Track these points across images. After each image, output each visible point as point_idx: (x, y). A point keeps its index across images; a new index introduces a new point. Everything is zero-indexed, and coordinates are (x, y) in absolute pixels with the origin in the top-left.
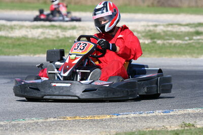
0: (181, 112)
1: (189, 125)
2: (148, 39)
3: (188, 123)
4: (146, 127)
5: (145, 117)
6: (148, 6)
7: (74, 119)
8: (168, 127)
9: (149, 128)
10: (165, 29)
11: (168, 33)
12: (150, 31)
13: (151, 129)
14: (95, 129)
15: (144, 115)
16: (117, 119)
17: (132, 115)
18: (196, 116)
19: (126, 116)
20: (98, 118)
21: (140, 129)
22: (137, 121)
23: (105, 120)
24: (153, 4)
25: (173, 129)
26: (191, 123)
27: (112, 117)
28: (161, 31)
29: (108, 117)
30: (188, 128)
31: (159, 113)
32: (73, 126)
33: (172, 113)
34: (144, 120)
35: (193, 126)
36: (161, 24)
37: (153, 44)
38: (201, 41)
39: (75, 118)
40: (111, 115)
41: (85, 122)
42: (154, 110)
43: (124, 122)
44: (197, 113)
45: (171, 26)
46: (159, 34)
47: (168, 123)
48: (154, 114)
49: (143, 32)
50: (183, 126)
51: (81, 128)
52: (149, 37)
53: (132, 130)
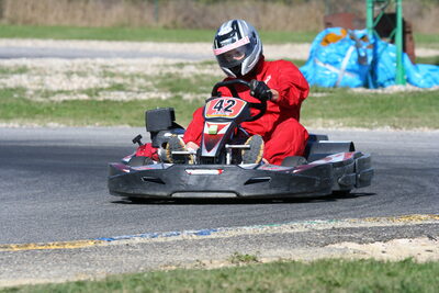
0: (232, 232)
1: (247, 259)
2: (166, 92)
3: (244, 254)
4: (165, 262)
5: (162, 244)
6: (166, 27)
7: (24, 249)
8: (206, 262)
9: (170, 264)
10: (198, 72)
11: (205, 79)
12: (170, 75)
13: (174, 268)
14: (65, 268)
15: (160, 239)
16: (109, 247)
17: (138, 240)
19: (125, 242)
20: (72, 247)
21: (153, 267)
22: (145, 251)
23: (86, 251)
24: (174, 23)
25: (216, 267)
26: (251, 254)
27: (99, 245)
28: (190, 76)
29: (91, 244)
30: (245, 264)
31: (188, 235)
32: (23, 263)
33: (213, 235)
34: (159, 249)
35: (254, 260)
36: (191, 62)
37: (176, 102)
39: (26, 246)
40: (97, 241)
41: (47, 254)
42: (179, 229)
43: (122, 253)
44: (262, 235)
45: (209, 66)
46: (187, 81)
47: (207, 254)
48: (180, 238)
49: (157, 78)
50: (236, 260)
51: (39, 266)
52: (167, 88)
53: (138, 269)
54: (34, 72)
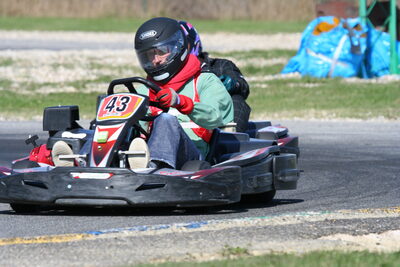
0: (223, 225)
1: (238, 251)
3: (235, 247)
4: (154, 256)
5: (151, 238)
7: (10, 243)
8: (196, 255)
9: (160, 257)
13: (163, 261)
14: (52, 262)
15: (149, 233)
16: (96, 241)
17: (126, 233)
18: (250, 233)
19: (113, 236)
20: (59, 241)
21: (142, 261)
22: (134, 245)
23: (74, 245)
24: (163, 13)
25: (206, 260)
26: (242, 247)
27: (87, 238)
29: (79, 237)
30: (236, 257)
31: (178, 228)
32: (9, 257)
33: (204, 228)
34: (149, 243)
35: (246, 252)
38: (258, 85)
39: (12, 240)
40: (85, 234)
41: (34, 248)
42: (169, 222)
43: (110, 246)
44: (254, 228)
47: (198, 247)
48: (169, 231)
50: (227, 253)
51: (26, 261)
53: (126, 262)
54: (19, 64)
